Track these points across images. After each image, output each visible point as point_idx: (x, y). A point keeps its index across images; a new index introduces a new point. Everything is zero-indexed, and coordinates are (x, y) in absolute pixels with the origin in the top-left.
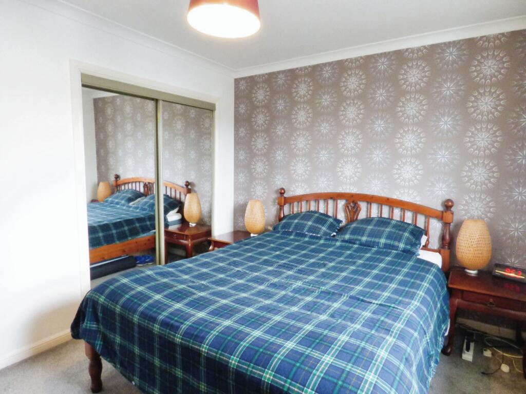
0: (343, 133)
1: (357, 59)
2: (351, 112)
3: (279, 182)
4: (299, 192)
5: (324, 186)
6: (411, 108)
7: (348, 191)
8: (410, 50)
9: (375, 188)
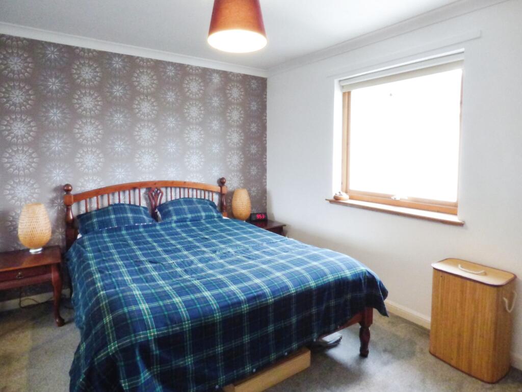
0: (139, 126)
1: (148, 60)
2: (146, 107)
3: (59, 177)
4: (91, 186)
5: (121, 177)
6: (194, 112)
7: (147, 180)
8: (190, 67)
9: (171, 175)
